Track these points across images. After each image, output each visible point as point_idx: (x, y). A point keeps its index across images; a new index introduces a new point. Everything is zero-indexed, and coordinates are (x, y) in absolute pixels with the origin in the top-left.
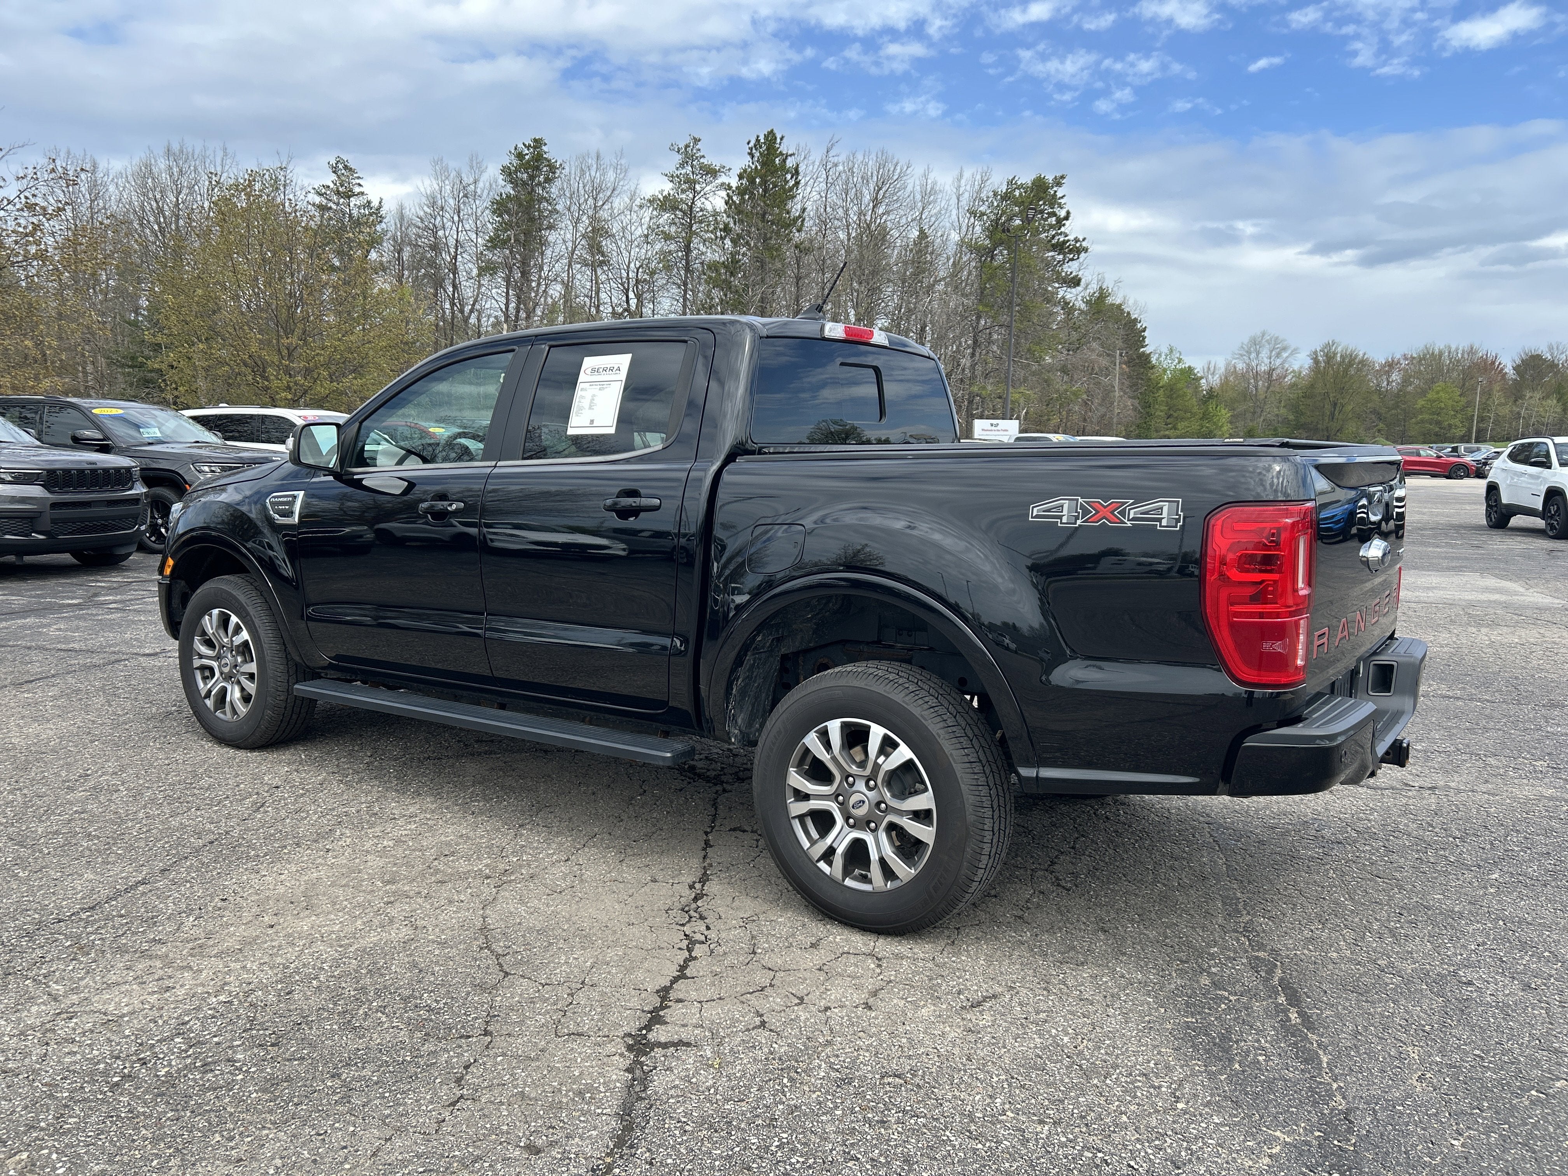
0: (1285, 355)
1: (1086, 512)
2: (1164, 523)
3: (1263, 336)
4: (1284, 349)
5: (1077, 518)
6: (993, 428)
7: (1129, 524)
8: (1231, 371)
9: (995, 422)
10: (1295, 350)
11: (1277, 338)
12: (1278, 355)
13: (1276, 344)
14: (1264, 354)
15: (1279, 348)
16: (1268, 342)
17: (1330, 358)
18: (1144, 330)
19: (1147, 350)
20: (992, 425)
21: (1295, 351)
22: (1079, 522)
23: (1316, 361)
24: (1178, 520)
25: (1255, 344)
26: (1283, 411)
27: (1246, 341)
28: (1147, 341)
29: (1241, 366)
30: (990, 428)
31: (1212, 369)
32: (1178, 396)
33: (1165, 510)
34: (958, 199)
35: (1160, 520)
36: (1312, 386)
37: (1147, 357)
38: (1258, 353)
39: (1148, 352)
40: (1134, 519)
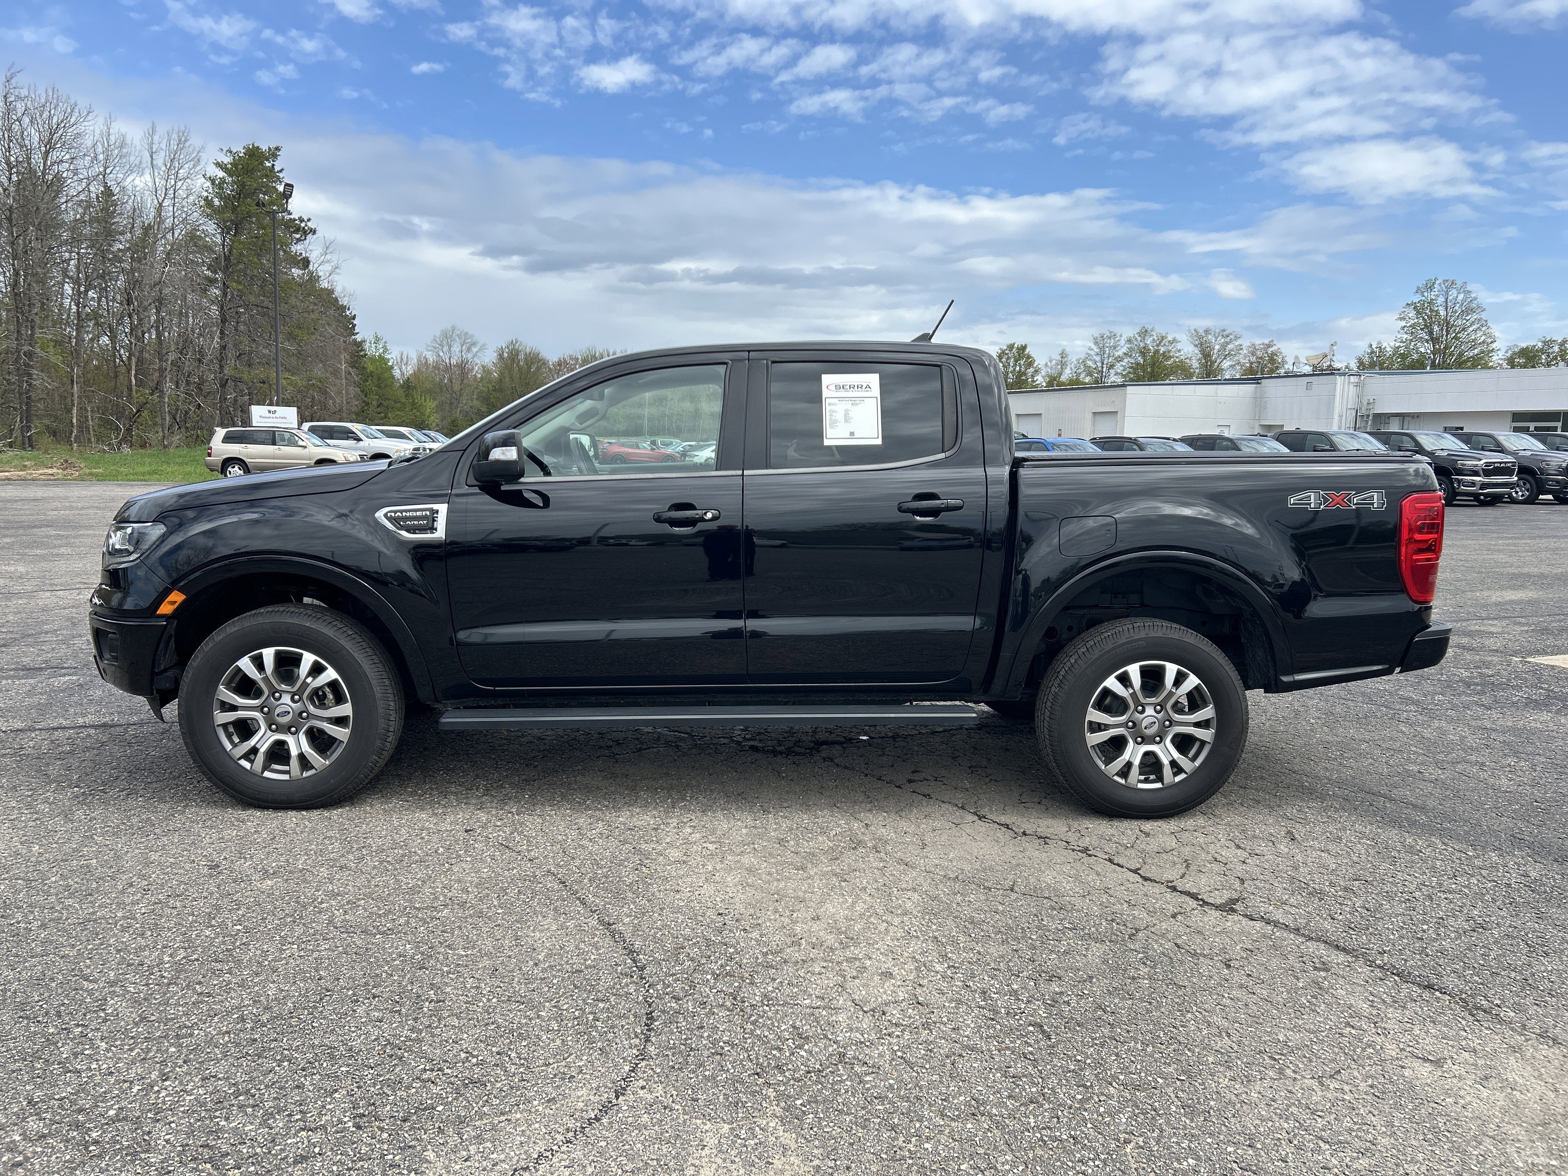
0: (475, 350)
1: (1326, 500)
2: (1375, 506)
3: (453, 330)
4: (474, 344)
5: (1321, 504)
6: (271, 415)
7: (1354, 507)
8: (423, 364)
9: (272, 408)
10: (484, 345)
11: (467, 333)
12: (469, 350)
13: (466, 339)
14: (456, 348)
15: (469, 343)
16: (459, 336)
17: (514, 354)
18: (354, 317)
19: (359, 338)
20: (270, 412)
21: (483, 347)
22: (1322, 507)
23: (501, 356)
24: (1383, 504)
25: (447, 338)
26: (476, 403)
27: (438, 334)
28: (357, 330)
29: (431, 358)
30: (268, 415)
31: (405, 360)
32: (386, 385)
33: (1375, 497)
34: (152, 158)
35: (1373, 504)
36: (500, 381)
37: (359, 345)
38: (450, 346)
39: (359, 340)
40: (1357, 504)
